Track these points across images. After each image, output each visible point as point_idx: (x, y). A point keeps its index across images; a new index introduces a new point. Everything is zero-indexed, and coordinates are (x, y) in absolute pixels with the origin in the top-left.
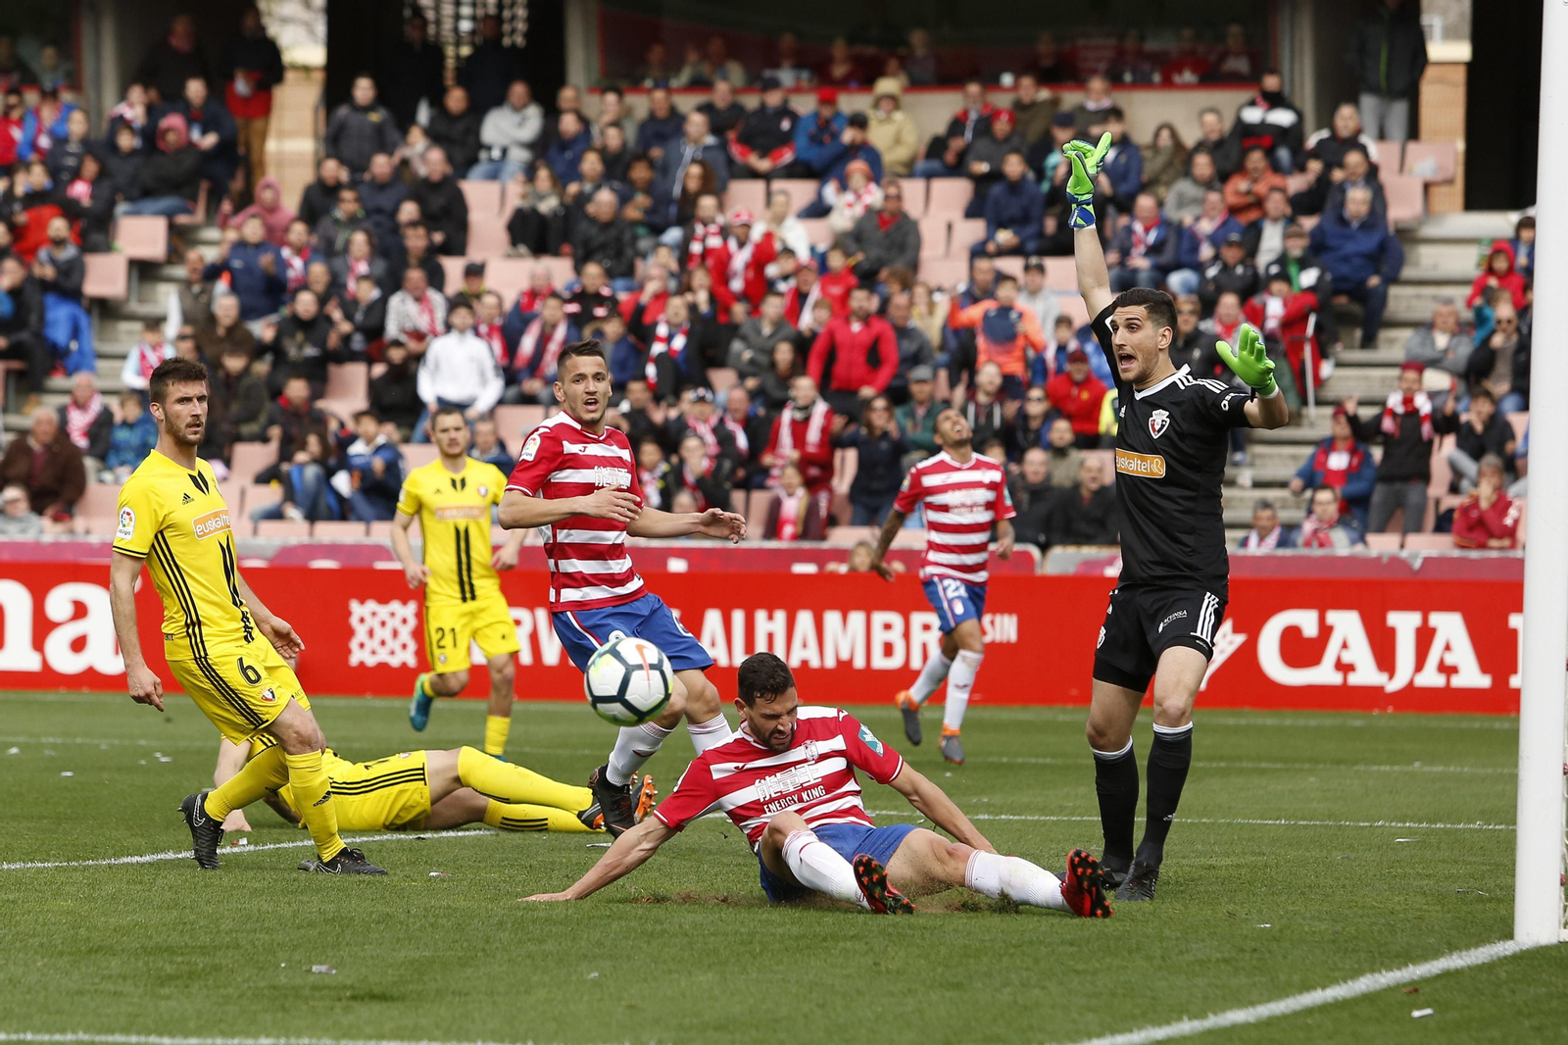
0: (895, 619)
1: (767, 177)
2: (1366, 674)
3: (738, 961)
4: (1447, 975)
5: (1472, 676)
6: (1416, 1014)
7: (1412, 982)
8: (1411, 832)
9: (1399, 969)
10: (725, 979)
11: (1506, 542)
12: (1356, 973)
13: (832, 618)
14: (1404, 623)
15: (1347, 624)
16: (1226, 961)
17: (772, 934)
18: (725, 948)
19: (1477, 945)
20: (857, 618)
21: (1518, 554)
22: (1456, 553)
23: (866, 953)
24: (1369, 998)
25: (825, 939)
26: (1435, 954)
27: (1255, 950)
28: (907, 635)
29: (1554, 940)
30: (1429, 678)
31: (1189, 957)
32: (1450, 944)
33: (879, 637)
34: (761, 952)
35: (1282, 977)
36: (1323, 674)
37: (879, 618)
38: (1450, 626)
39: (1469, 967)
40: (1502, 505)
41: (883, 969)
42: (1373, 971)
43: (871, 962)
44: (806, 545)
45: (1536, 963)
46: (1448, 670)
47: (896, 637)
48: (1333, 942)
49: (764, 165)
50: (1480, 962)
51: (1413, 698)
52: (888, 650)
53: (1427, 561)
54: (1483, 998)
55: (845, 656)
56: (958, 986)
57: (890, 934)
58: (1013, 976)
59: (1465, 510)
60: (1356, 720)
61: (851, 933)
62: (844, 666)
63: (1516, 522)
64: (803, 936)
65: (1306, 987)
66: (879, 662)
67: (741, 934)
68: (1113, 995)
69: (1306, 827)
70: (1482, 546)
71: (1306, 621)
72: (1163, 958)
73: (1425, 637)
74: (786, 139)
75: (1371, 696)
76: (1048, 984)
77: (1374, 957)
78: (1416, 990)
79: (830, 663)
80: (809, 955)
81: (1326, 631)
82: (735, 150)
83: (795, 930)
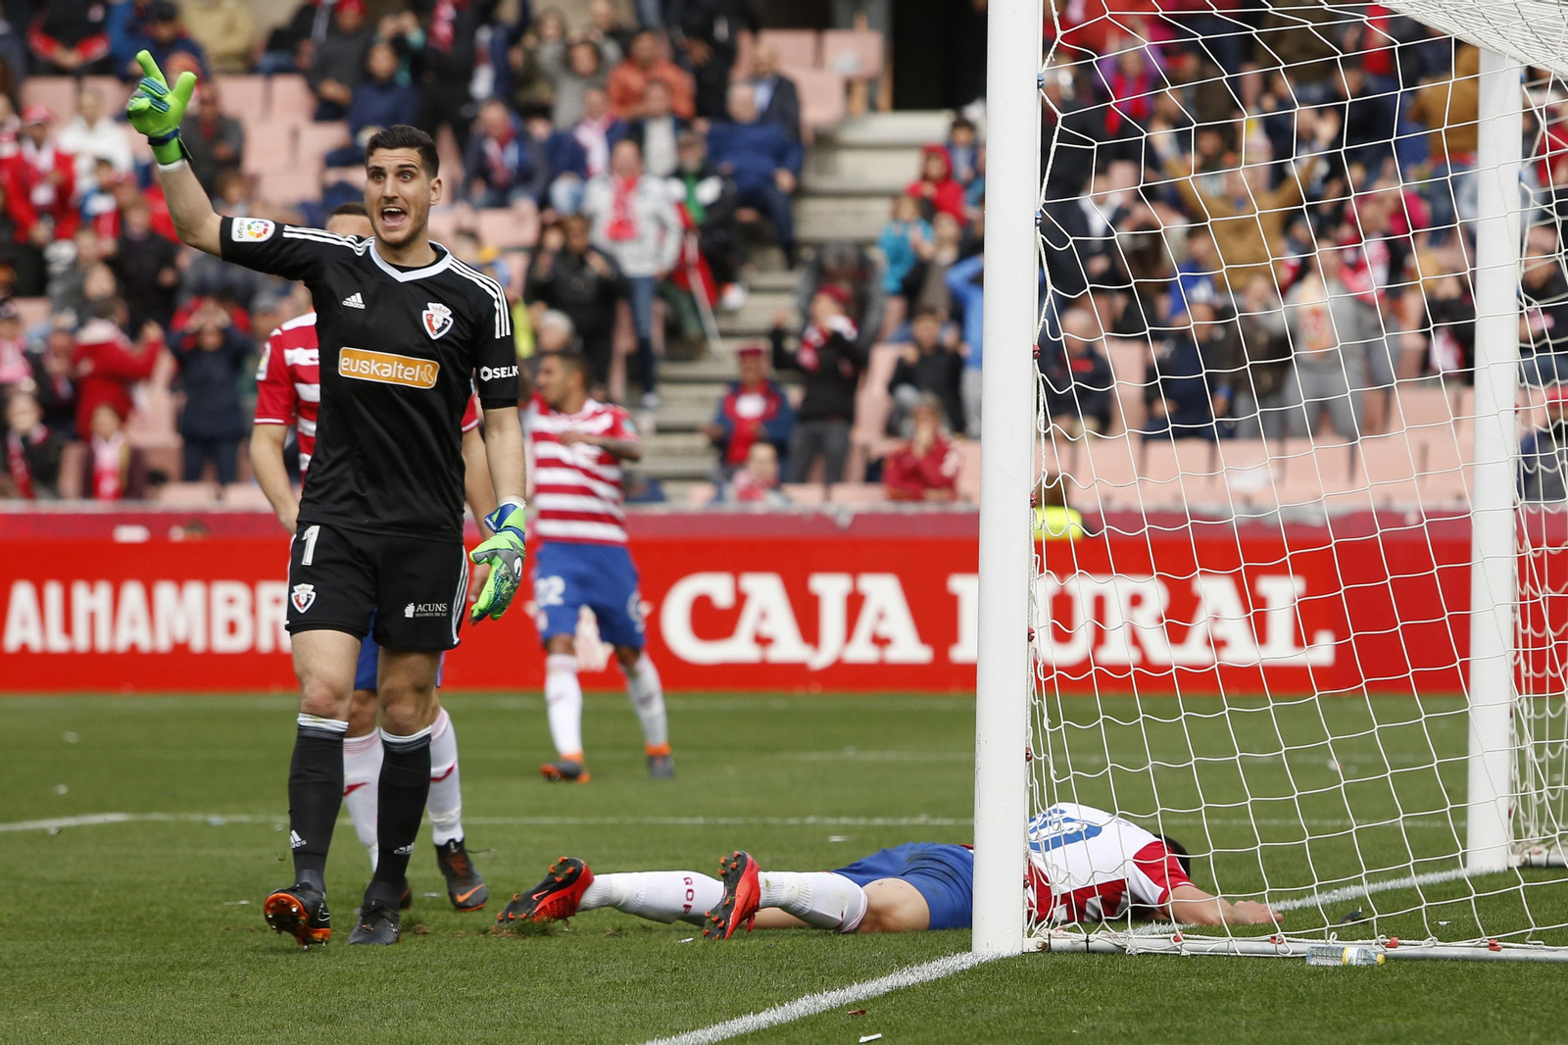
0: (238, 590)
1: (76, 74)
2: (789, 648)
3: (69, 996)
4: (895, 993)
5: (909, 649)
6: (863, 1039)
7: (857, 1003)
8: (845, 830)
9: (842, 988)
10: (55, 1017)
11: (943, 494)
12: (792, 995)
13: (165, 591)
14: (830, 588)
15: (766, 591)
16: (644, 983)
17: (109, 964)
18: (53, 981)
19: (930, 960)
20: (194, 591)
21: (959, 507)
22: (888, 507)
23: (221, 983)
24: (808, 1022)
25: (172, 968)
26: (885, 970)
27: (676, 969)
28: (254, 610)
29: (1017, 951)
30: (861, 651)
31: (599, 980)
32: (899, 958)
33: (221, 614)
34: (97, 984)
35: (709, 1001)
36: (738, 649)
37: (223, 590)
38: (884, 592)
39: (922, 984)
40: (938, 452)
41: (243, 1001)
42: (813, 991)
43: (227, 994)
44: (132, 507)
45: (997, 977)
46: (880, 641)
47: (241, 613)
48: (766, 958)
49: (70, 58)
50: (934, 977)
51: (841, 675)
52: (232, 628)
53: (858, 518)
54: (939, 1019)
55: (181, 635)
56: (331, 1019)
57: (249, 961)
58: (396, 1006)
59: (898, 458)
60: (777, 700)
61: (203, 960)
62: (181, 649)
63: (958, 471)
64: (145, 966)
65: (737, 1012)
66: (224, 643)
67: (72, 964)
68: (515, 1026)
69: (727, 826)
70: (917, 498)
71: (718, 587)
72: (569, 980)
73: (855, 604)
74: (97, 30)
75: (793, 675)
76: (437, 1014)
77: (813, 975)
78: (863, 1012)
79: (164, 644)
80: (154, 989)
81: (741, 598)
82: (37, 43)
83: (137, 958)
